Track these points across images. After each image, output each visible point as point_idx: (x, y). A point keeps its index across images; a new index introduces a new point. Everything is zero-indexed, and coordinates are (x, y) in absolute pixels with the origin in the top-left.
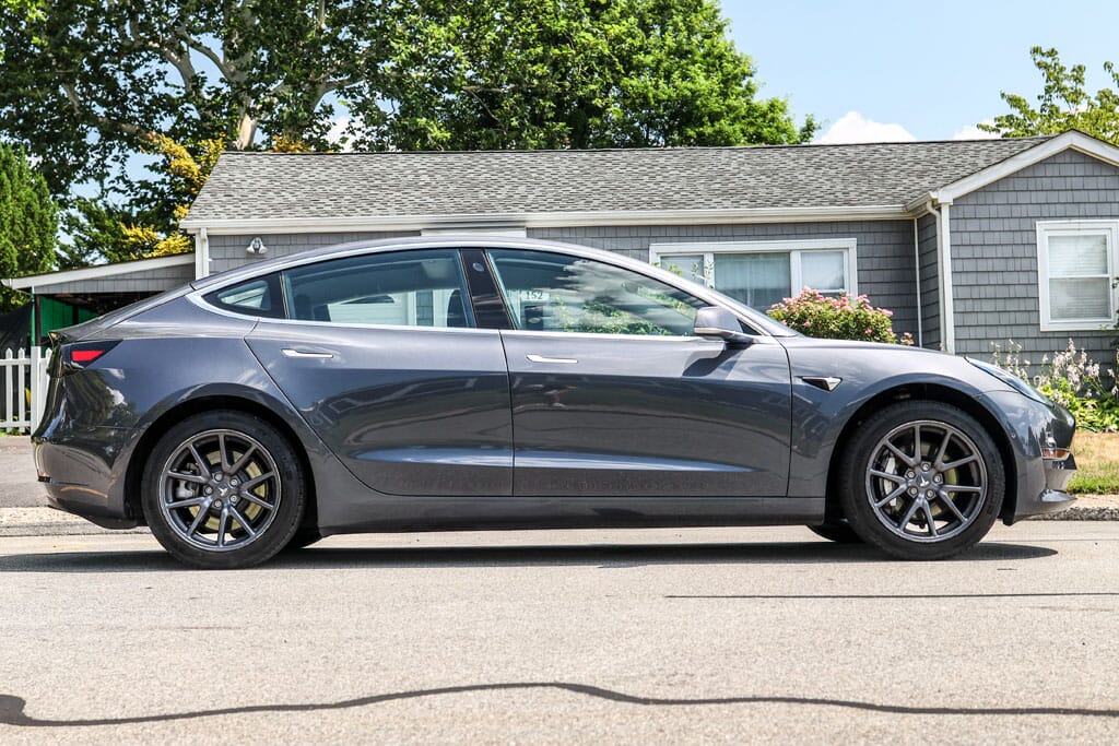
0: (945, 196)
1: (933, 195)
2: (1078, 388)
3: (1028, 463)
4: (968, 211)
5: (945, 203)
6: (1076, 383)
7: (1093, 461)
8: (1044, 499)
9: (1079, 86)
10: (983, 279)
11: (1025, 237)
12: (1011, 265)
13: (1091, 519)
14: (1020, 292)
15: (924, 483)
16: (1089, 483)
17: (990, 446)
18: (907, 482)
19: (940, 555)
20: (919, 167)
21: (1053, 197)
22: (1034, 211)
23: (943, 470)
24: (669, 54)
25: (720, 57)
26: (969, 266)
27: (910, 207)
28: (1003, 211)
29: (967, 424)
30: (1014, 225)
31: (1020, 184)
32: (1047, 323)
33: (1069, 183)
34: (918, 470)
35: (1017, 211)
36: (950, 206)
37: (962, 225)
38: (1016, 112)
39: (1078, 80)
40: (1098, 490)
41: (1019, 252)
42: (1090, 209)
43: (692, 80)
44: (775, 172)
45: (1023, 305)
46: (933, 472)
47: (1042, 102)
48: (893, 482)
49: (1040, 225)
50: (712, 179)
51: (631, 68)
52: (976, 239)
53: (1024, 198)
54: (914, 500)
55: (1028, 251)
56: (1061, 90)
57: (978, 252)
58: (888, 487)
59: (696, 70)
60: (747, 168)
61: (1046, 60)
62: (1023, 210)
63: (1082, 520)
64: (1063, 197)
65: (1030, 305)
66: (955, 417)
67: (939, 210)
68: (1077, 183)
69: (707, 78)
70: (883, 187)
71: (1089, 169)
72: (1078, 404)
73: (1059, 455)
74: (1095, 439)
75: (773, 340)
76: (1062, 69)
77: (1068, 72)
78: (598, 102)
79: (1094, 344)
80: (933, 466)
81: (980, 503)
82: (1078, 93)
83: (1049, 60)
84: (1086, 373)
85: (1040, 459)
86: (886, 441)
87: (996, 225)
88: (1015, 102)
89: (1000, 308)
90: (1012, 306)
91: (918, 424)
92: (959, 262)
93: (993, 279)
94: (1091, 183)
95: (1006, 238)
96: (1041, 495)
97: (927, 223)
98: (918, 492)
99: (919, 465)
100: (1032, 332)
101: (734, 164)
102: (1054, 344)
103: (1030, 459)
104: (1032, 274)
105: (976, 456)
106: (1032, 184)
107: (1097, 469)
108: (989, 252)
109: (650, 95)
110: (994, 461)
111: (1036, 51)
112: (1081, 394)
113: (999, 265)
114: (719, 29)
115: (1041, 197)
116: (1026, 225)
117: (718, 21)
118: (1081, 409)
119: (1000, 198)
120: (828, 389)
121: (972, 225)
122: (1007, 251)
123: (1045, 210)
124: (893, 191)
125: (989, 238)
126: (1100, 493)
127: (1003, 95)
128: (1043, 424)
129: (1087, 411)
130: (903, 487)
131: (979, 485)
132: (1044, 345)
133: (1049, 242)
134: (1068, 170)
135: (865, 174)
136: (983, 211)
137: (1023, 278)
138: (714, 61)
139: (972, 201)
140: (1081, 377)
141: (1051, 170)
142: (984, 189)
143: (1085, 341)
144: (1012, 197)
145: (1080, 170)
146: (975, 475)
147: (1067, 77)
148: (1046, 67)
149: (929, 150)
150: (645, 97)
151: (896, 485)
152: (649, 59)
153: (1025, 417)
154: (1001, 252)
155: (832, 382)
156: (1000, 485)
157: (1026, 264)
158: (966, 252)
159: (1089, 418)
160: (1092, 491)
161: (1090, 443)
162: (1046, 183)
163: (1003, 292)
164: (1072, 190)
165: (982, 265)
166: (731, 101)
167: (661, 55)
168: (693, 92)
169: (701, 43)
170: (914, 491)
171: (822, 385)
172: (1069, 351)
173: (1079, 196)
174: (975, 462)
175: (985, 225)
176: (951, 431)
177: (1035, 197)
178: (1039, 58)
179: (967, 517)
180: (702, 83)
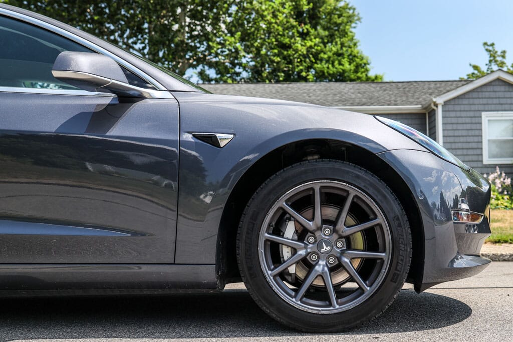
0: (440, 100)
1: (434, 100)
2: (500, 190)
3: (438, 228)
4: (450, 107)
5: (440, 104)
6: (499, 188)
7: (507, 224)
8: (456, 265)
9: (504, 60)
10: (457, 140)
11: (477, 120)
12: (470, 133)
13: (505, 260)
14: (474, 145)
15: (325, 248)
16: (504, 238)
17: (396, 208)
18: (306, 248)
19: (340, 327)
20: (430, 91)
21: (490, 101)
22: (481, 107)
23: (344, 234)
24: (334, 54)
25: (355, 56)
26: (451, 133)
27: (425, 106)
28: (467, 107)
29: (371, 185)
30: (472, 114)
31: (475, 95)
32: (486, 160)
33: (498, 95)
34: (318, 234)
35: (473, 108)
36: (443, 106)
37: (447, 114)
38: (476, 72)
39: (503, 57)
40: (509, 241)
41: (474, 127)
42: (507, 107)
43: (342, 65)
44: (364, 93)
45: (475, 152)
46: (335, 236)
47: (487, 67)
48: (292, 248)
49: (484, 114)
50: (335, 95)
51: (318, 59)
52: (454, 120)
53: (476, 101)
54: (314, 266)
55: (478, 126)
56: (496, 61)
57: (455, 127)
58: (286, 253)
59: (345, 61)
60: (352, 91)
61: (489, 47)
62: (476, 107)
63: (499, 261)
64: (496, 101)
65: (478, 152)
66: (358, 177)
67: (437, 107)
68: (501, 94)
69: (350, 64)
70: (413, 98)
71: (507, 88)
72: (500, 198)
73: (473, 220)
74: (508, 213)
75: (168, 95)
76: (496, 52)
77: (499, 53)
78: (304, 74)
79: (508, 170)
80: (335, 231)
81: (384, 271)
82: (503, 63)
83: (490, 48)
84: (504, 183)
85: (451, 223)
86: (282, 203)
87: (463, 114)
88: (475, 68)
89: (465, 153)
90: (470, 152)
91: (317, 185)
92: (446, 132)
93: (462, 139)
94: (508, 95)
95: (468, 120)
96: (453, 261)
97: (432, 113)
98: (319, 259)
99: (320, 229)
100: (479, 165)
101: (347, 89)
102: (490, 169)
103: (441, 222)
104: (480, 137)
105: (381, 219)
106: (480, 95)
107: (509, 229)
108: (460, 127)
109: (325, 71)
110: (400, 225)
111: (485, 44)
112: (502, 193)
113: (464, 133)
114: (355, 44)
115: (485, 101)
116: (477, 114)
117: (354, 41)
118: (502, 200)
119: (465, 101)
120: (218, 146)
121: (452, 114)
122: (468, 127)
123: (487, 107)
124: (417, 100)
125: (460, 120)
126: (511, 243)
127: (470, 65)
128: (458, 191)
129: (504, 201)
130: (302, 252)
131: (384, 251)
132: (485, 170)
133: (488, 123)
134: (497, 88)
135: (405, 93)
136: (457, 108)
137: (476, 139)
138: (352, 58)
139: (452, 103)
140: (502, 186)
141: (489, 88)
142: (458, 97)
143: (504, 169)
144: (471, 101)
145: (503, 88)
146: (379, 240)
147: (499, 56)
148: (490, 51)
149: (436, 84)
150: (323, 72)
151: (294, 251)
152: (326, 56)
153: (438, 181)
154: (465, 127)
155: (224, 138)
156: (407, 251)
157: (477, 133)
158: (449, 127)
159: (506, 204)
160: (506, 242)
161: (505, 215)
162: (487, 94)
163: (465, 146)
164: (499, 98)
165: (457, 133)
166: (359, 75)
167: (330, 54)
168: (343, 70)
169: (347, 51)
170: (314, 257)
171: (212, 141)
172: (497, 172)
173: (502, 101)
174: (380, 225)
175: (458, 114)
176: (353, 192)
177: (481, 101)
178: (487, 47)
179: (370, 286)
180: (347, 66)
